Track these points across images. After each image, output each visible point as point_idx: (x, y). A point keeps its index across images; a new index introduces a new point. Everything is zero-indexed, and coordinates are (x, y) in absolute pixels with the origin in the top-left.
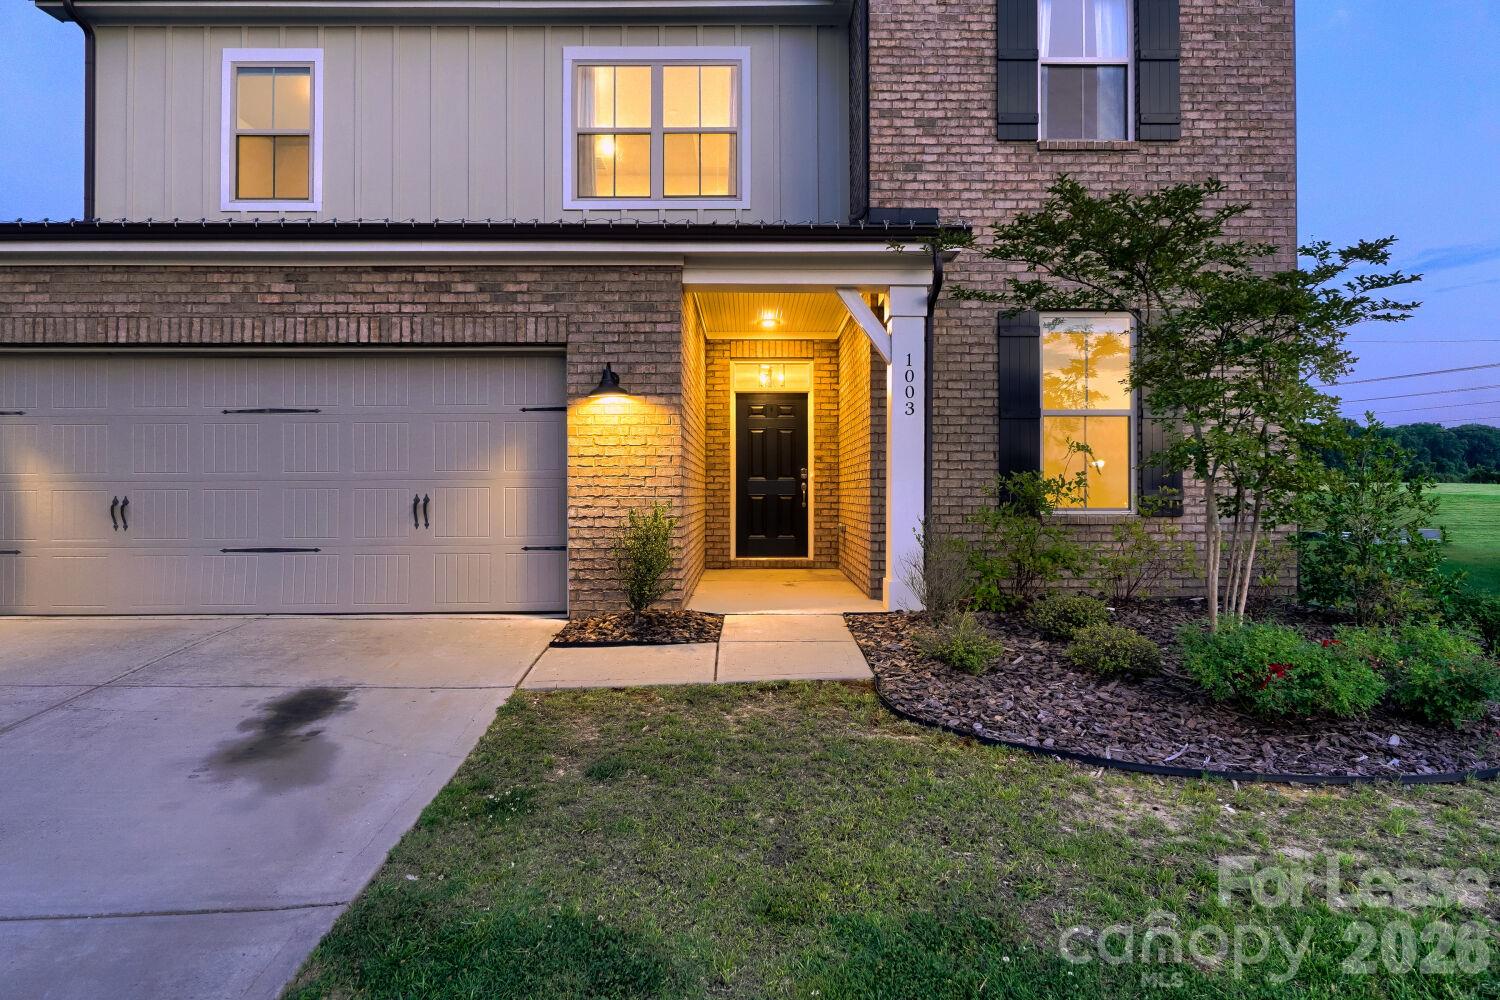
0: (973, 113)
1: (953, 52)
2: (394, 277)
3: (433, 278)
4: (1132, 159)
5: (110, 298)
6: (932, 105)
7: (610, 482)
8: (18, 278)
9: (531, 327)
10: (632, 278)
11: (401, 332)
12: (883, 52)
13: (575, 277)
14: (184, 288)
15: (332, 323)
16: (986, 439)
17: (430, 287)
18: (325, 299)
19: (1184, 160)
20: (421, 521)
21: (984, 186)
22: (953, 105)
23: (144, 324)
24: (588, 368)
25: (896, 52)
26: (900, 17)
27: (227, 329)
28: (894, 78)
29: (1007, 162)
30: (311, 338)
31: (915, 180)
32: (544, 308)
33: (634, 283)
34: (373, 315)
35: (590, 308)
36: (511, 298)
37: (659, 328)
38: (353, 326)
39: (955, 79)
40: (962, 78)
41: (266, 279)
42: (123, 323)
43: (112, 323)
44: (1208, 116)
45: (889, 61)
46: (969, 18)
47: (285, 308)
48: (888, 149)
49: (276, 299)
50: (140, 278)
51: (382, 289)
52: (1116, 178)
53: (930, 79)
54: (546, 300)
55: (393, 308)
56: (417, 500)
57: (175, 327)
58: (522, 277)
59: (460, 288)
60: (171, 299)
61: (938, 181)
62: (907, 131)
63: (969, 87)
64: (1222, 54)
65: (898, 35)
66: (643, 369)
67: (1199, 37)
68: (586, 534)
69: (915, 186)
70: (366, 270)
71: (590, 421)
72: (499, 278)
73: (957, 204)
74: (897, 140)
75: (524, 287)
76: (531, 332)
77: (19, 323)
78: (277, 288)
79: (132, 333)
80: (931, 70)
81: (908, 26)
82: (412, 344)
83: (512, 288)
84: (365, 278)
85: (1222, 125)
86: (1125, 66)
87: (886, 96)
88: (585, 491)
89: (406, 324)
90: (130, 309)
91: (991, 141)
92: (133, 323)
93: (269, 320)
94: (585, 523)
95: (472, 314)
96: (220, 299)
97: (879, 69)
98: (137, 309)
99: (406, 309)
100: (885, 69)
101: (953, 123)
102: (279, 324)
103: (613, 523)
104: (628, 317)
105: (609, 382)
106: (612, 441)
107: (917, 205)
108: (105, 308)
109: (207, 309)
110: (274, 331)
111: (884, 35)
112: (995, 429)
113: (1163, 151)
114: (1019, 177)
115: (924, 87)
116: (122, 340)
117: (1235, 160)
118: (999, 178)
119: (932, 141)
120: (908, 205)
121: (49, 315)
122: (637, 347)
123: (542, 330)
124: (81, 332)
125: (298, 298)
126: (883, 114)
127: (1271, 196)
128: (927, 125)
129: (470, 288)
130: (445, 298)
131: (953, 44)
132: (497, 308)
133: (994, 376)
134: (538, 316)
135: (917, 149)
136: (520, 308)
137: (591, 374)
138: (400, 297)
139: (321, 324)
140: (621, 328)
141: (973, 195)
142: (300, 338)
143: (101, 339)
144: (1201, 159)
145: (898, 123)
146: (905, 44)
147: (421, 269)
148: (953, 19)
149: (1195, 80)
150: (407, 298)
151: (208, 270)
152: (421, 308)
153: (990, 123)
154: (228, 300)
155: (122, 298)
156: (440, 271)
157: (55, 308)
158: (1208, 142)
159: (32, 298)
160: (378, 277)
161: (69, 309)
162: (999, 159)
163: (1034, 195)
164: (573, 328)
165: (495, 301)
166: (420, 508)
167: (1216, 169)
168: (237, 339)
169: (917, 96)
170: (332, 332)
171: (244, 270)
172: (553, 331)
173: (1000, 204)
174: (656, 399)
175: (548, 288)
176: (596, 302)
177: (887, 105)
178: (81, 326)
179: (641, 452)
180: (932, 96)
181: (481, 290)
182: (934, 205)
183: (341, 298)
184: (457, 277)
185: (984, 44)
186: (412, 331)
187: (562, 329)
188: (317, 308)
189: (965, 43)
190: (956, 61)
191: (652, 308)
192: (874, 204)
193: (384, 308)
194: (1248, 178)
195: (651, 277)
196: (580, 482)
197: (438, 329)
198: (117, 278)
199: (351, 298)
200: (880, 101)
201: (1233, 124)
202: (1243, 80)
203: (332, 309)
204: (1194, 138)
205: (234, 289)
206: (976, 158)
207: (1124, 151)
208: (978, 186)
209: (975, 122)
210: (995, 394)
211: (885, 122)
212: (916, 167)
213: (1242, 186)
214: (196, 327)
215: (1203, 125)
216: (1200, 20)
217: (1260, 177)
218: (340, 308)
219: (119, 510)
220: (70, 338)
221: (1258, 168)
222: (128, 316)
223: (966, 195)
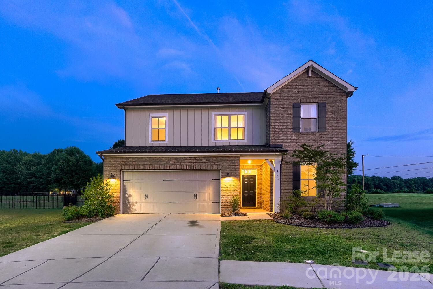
0: (289, 128)
1: (285, 117)
2: (193, 158)
3: (199, 159)
4: (317, 135)
5: (146, 162)
6: (281, 126)
7: (228, 192)
8: (132, 159)
9: (215, 166)
10: (232, 158)
11: (194, 167)
12: (273, 117)
13: (222, 158)
14: (158, 161)
15: (182, 166)
16: (290, 184)
17: (198, 160)
18: (181, 162)
19: (326, 135)
20: (196, 198)
21: (291, 140)
22: (285, 126)
23: (152, 167)
24: (224, 173)
25: (275, 117)
26: (276, 111)
27: (165, 167)
28: (275, 122)
29: (295, 136)
30: (179, 168)
31: (278, 139)
32: (217, 163)
33: (232, 159)
34: (189, 165)
35: (225, 163)
36: (212, 162)
37: (236, 166)
38: (186, 166)
39: (286, 122)
40: (287, 122)
41: (172, 159)
42: (149, 166)
43: (147, 166)
44: (331, 127)
45: (274, 119)
46: (288, 111)
47: (175, 164)
48: (274, 134)
49: (173, 162)
50: (151, 159)
51: (191, 160)
52: (314, 139)
53: (281, 122)
54: (218, 162)
55: (192, 163)
56: (195, 195)
57: (157, 167)
58: (213, 158)
59: (203, 160)
60: (156, 162)
61: (283, 139)
62: (277, 131)
63: (288, 123)
64: (333, 117)
65: (276, 114)
66: (233, 173)
67: (329, 114)
68: (224, 200)
69: (278, 140)
70: (188, 157)
71: (225, 182)
72: (210, 158)
73: (286, 143)
74: (275, 132)
75: (214, 160)
76: (215, 167)
77: (132, 166)
78: (173, 160)
79: (150, 168)
80: (281, 120)
81: (277, 113)
82: (195, 169)
83: (212, 160)
84: (188, 159)
85: (333, 129)
86: (316, 119)
87: (274, 125)
88: (224, 193)
89: (194, 166)
90: (150, 164)
91: (292, 132)
92: (150, 166)
93: (172, 165)
94: (224, 198)
95: (205, 164)
96: (164, 162)
97: (272, 120)
98: (151, 164)
99: (194, 164)
100: (273, 120)
101: (285, 129)
102: (174, 166)
103: (228, 198)
104: (231, 165)
105: (228, 175)
106: (228, 185)
107: (279, 144)
108: (146, 164)
109: (162, 164)
110: (173, 167)
111: (273, 114)
112: (292, 182)
113: (323, 134)
114: (297, 139)
115: (280, 123)
116: (149, 169)
117: (336, 135)
118: (293, 139)
119: (282, 133)
120: (277, 144)
121: (137, 165)
122: (232, 170)
123: (217, 167)
124: (142, 168)
125: (177, 162)
126: (273, 128)
127: (342, 141)
128: (281, 130)
129: (205, 160)
130: (201, 162)
131: (285, 116)
132: (209, 163)
133: (292, 173)
134: (216, 164)
135: (279, 134)
136: (213, 163)
137: (225, 174)
138: (193, 162)
139: (181, 166)
140: (230, 166)
141: (289, 142)
142: (177, 168)
143: (145, 169)
144: (330, 135)
145: (276, 129)
146: (277, 116)
147: (197, 157)
148: (285, 111)
149: (329, 121)
150: (195, 162)
151: (162, 157)
152: (197, 163)
153: (292, 129)
154: (165, 162)
155: (148, 162)
156: (200, 157)
157: (138, 164)
158: (331, 132)
159: (134, 162)
160: (190, 158)
161: (140, 164)
162: (293, 135)
163: (299, 142)
164: (222, 167)
165: (209, 162)
166: (195, 196)
167: (332, 137)
168: (167, 169)
169: (279, 125)
170: (182, 167)
171: (168, 157)
172: (218, 167)
173: (294, 143)
174: (235, 178)
175: (218, 160)
176: (226, 162)
177: (274, 126)
178: (142, 167)
179: (233, 187)
180: (282, 125)
181: (207, 160)
182: (282, 144)
183: (184, 162)
184: (203, 158)
185: (291, 116)
186: (196, 167)
187: (220, 167)
188: (180, 164)
189: (287, 115)
190: (286, 118)
191: (235, 163)
192: (271, 144)
193: (191, 163)
194: (338, 138)
195: (235, 158)
196: (223, 191)
197: (200, 167)
198: (148, 159)
199: (185, 162)
200: (273, 125)
201: (335, 129)
202: (337, 121)
203: (182, 164)
204: (328, 131)
205: (166, 161)
206: (289, 135)
207: (315, 134)
208: (289, 140)
209: (289, 129)
210: (292, 176)
211: (273, 129)
212: (278, 137)
213: (337, 140)
214: (160, 167)
215: (330, 129)
216: (329, 111)
217: (340, 138)
218: (184, 164)
219: (146, 196)
220: (140, 169)
221: (340, 137)
222: (149, 165)
223: (287, 142)
